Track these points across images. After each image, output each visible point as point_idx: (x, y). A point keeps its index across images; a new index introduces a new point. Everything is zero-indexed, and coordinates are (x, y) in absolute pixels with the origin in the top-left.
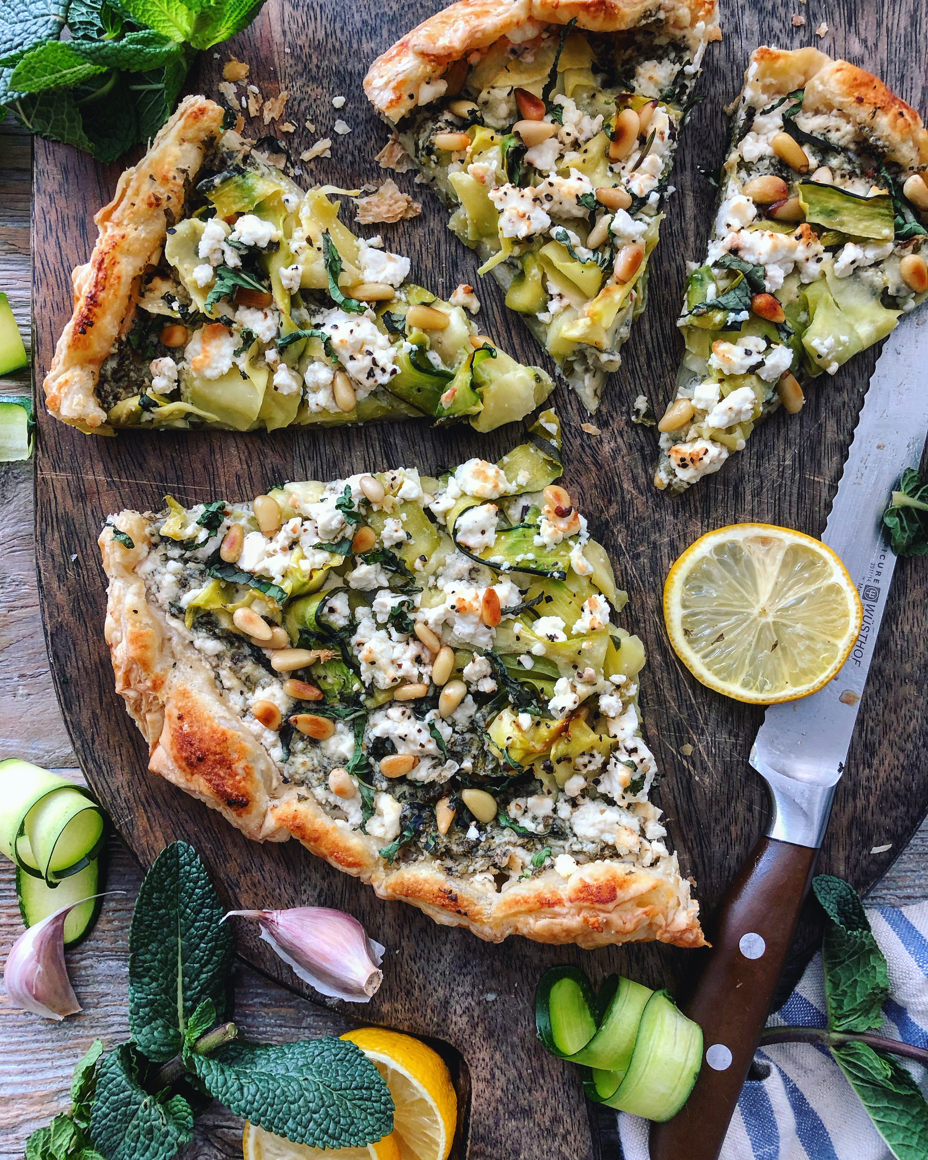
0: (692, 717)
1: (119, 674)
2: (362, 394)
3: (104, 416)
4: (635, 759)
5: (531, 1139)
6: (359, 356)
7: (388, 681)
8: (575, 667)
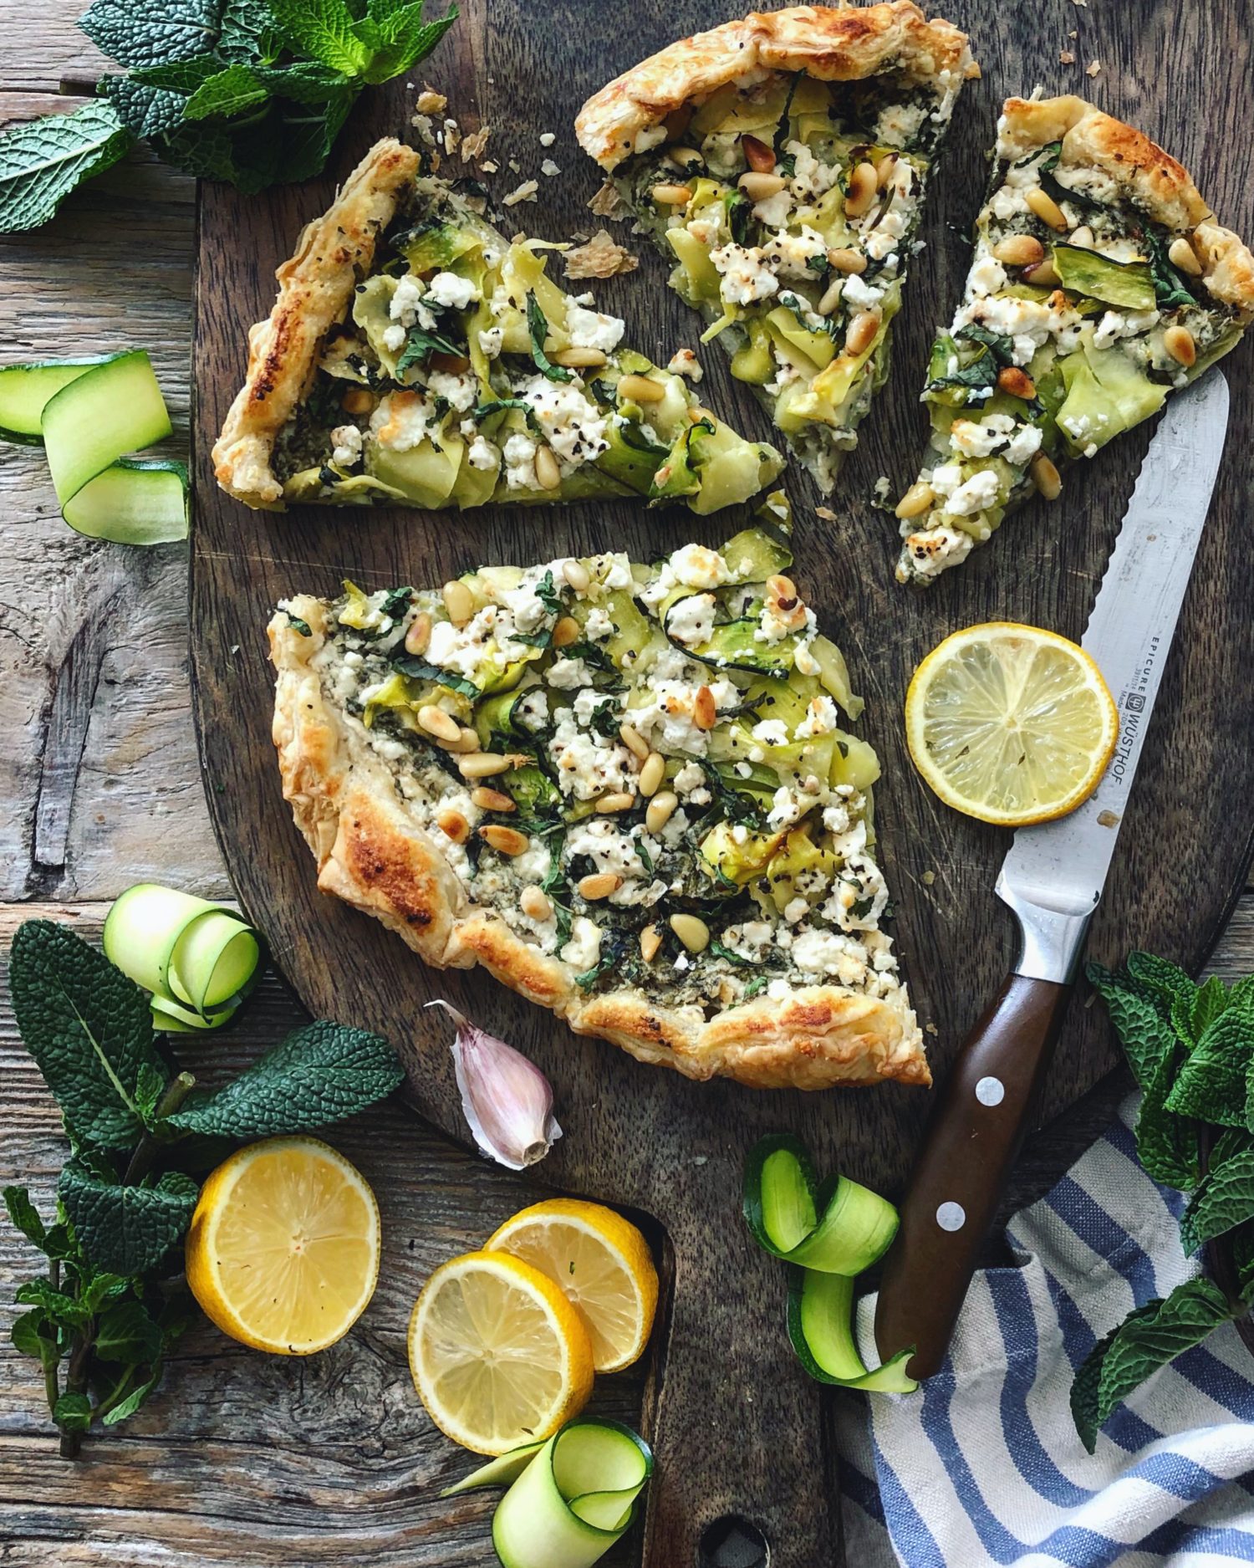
0: (935, 841)
1: (288, 778)
2: (567, 471)
3: (280, 490)
4: (862, 878)
5: (744, 1328)
6: (564, 430)
7: (590, 790)
8: (797, 775)
